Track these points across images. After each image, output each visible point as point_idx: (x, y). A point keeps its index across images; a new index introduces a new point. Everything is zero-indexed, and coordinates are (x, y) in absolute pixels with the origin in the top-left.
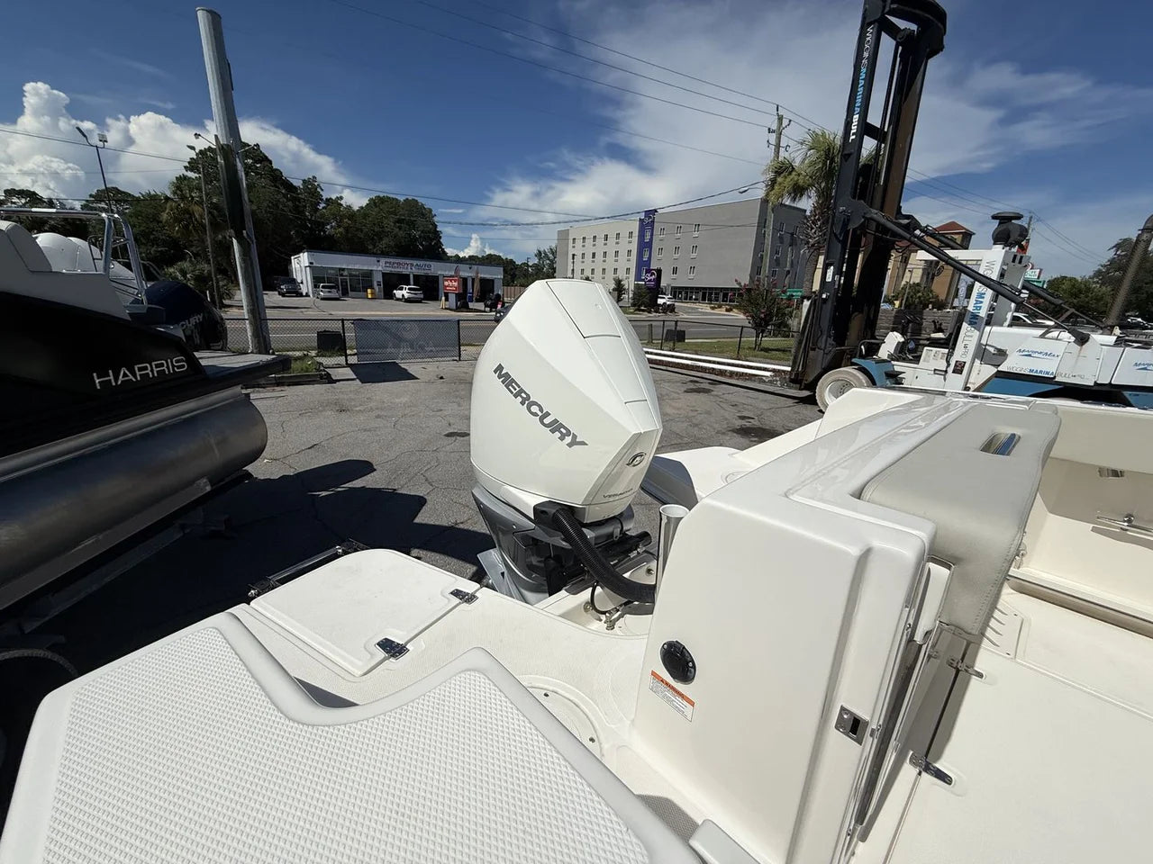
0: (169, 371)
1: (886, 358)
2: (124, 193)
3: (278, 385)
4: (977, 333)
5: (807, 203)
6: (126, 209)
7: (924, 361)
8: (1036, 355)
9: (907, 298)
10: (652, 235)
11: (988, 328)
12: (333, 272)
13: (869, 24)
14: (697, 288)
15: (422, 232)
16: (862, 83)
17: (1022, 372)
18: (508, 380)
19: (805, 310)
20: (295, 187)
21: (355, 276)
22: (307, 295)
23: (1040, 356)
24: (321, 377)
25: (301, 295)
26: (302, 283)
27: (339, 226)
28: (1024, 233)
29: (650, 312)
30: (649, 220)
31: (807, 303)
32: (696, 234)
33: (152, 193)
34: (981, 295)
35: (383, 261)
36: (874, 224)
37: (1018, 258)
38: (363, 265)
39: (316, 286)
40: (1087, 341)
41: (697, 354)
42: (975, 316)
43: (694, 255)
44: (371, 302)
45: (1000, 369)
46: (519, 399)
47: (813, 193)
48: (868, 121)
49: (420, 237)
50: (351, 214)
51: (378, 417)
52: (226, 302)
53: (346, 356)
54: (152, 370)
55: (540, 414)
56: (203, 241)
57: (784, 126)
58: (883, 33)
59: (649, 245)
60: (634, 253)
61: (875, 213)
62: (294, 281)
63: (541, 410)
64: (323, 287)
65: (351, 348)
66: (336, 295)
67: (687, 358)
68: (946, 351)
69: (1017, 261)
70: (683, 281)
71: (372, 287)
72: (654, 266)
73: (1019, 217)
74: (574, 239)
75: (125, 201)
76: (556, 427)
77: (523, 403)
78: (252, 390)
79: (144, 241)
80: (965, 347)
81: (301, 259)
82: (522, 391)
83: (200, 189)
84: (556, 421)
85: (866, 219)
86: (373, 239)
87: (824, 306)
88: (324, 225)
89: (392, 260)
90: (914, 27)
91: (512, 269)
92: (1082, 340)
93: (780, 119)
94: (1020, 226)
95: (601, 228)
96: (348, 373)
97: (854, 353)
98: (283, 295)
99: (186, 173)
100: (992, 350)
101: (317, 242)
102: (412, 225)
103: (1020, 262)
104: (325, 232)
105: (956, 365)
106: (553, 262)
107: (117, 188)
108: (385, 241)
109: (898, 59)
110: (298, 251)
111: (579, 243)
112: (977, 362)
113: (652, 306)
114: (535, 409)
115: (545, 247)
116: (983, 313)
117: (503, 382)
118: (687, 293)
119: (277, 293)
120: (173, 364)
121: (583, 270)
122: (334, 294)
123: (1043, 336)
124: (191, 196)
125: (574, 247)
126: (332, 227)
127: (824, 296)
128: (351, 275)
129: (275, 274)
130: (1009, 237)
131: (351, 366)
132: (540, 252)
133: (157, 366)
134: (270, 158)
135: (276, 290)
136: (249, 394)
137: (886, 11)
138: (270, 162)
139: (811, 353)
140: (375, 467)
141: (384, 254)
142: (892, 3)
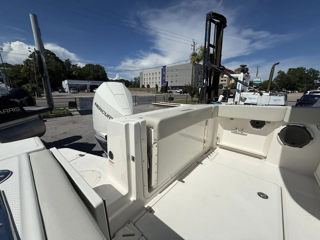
0: (14, 111)
1: (220, 101)
2: (9, 64)
3: (56, 117)
4: (239, 94)
5: (201, 63)
6: (10, 69)
7: (229, 102)
8: (252, 99)
9: (231, 87)
10: (165, 73)
11: (242, 93)
12: (75, 85)
13: (208, 21)
14: (178, 86)
15: (101, 73)
16: (207, 34)
17: (250, 103)
18: (97, 106)
19: (200, 90)
20: (63, 62)
21: (82, 86)
22: (67, 92)
23: (253, 99)
24: (69, 114)
25: (65, 92)
26: (66, 89)
27: (77, 73)
28: (247, 69)
29: (165, 93)
30: (164, 68)
31: (200, 89)
32: (177, 72)
33: (18, 64)
34: (239, 85)
35: (90, 82)
36: (214, 68)
37: (247, 75)
38: (84, 83)
39: (70, 89)
40: (262, 95)
41: (176, 103)
42: (238, 90)
43: (176, 78)
44: (87, 93)
45: (245, 102)
46: (100, 110)
47: (202, 61)
48: (210, 43)
49: (101, 75)
50: (80, 69)
51: (85, 124)
52: (42, 95)
53: (77, 108)
54: (8, 111)
55: (104, 113)
56: (34, 78)
57: (195, 44)
58: (211, 22)
59: (165, 75)
60: (161, 78)
61: (214, 66)
62: (63, 88)
63: (105, 112)
64: (72, 90)
65: (79, 106)
66: (76, 92)
67: (173, 104)
68: (233, 99)
69: (247, 76)
70: (174, 85)
71: (87, 89)
72: (166, 81)
73: (246, 66)
74: (144, 74)
75: (9, 67)
76: (108, 116)
77: (101, 111)
78: (47, 119)
79: (15, 78)
80: (237, 98)
81: (65, 82)
82: (100, 108)
83: (33, 63)
84: (108, 115)
85: (212, 67)
86: (87, 76)
87: (204, 89)
88: (72, 72)
89: (93, 81)
90: (219, 21)
91: (128, 83)
92: (261, 94)
93: (194, 43)
94: (246, 68)
95: (151, 71)
96: (78, 113)
97: (212, 101)
98: (60, 92)
99: (29, 58)
100: (243, 98)
101: (70, 77)
102: (98, 71)
103: (248, 77)
104: (72, 74)
105: (235, 102)
106: (139, 81)
107: (7, 63)
108: (91, 76)
109: (216, 29)
110: (64, 80)
111: (146, 75)
112: (240, 101)
113: (166, 91)
114: (103, 112)
115: (137, 77)
116: (240, 89)
117: (97, 107)
118: (175, 88)
119: (58, 92)
120: (16, 109)
121: (147, 83)
122: (75, 91)
123: (254, 94)
124: (30, 65)
125: (144, 76)
126: (75, 73)
127: (204, 87)
128: (80, 86)
129: (57, 86)
130: (244, 71)
131: (79, 111)
132: (135, 78)
133: (10, 110)
134: (55, 54)
135: (58, 91)
136: (46, 120)
137: (211, 17)
138: (55, 55)
139: (202, 101)
140: (82, 137)
141: (90, 80)
142: (212, 16)
